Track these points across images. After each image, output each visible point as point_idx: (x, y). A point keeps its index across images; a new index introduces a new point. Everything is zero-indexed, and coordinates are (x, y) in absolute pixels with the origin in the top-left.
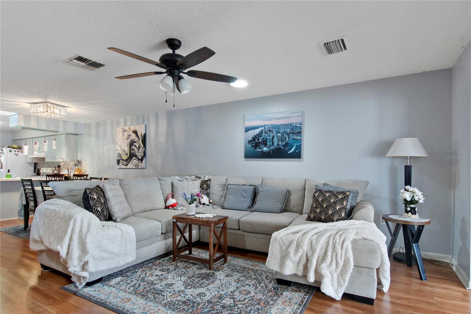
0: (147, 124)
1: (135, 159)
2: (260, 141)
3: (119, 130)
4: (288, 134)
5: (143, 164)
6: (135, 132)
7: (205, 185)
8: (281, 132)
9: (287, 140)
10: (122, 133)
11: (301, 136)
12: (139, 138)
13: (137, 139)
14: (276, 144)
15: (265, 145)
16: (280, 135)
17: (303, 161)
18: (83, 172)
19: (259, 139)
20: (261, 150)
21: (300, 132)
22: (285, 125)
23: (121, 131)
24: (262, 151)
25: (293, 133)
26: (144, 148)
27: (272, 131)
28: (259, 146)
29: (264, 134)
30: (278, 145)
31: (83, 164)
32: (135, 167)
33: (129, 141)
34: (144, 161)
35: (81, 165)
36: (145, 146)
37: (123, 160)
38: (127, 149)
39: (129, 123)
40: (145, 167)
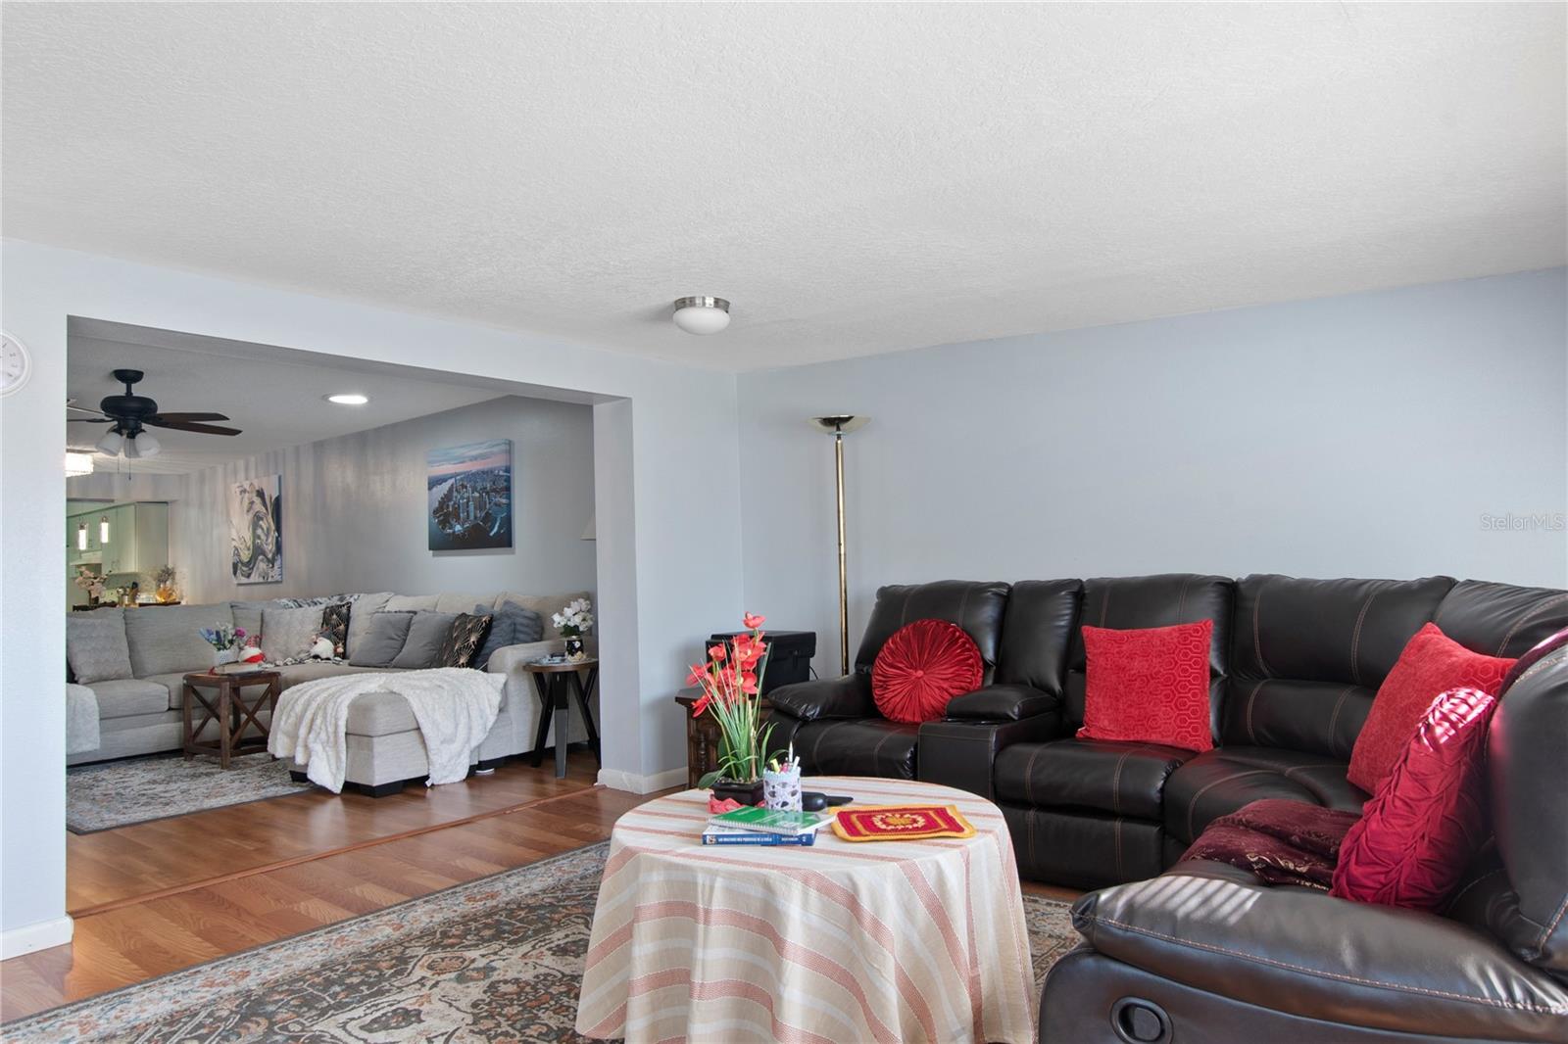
0: (281, 473)
1: (262, 560)
2: (451, 509)
3: (235, 488)
4: (487, 493)
5: (275, 574)
6: (260, 494)
7: (335, 616)
8: (479, 489)
9: (488, 506)
10: (240, 497)
11: (509, 497)
12: (267, 509)
13: (265, 511)
14: (472, 517)
15: (458, 518)
16: (477, 495)
17: (513, 553)
18: (175, 597)
19: (448, 506)
20: (451, 531)
21: (508, 489)
22: (483, 472)
23: (238, 490)
24: (454, 532)
25: (494, 490)
26: (276, 534)
27: (466, 487)
28: (449, 522)
29: (455, 494)
30: (476, 518)
31: (178, 577)
32: (261, 580)
33: (251, 515)
34: (277, 564)
35: (173, 579)
36: (278, 529)
37: (242, 563)
38: (248, 535)
39: (252, 474)
40: (278, 578)
